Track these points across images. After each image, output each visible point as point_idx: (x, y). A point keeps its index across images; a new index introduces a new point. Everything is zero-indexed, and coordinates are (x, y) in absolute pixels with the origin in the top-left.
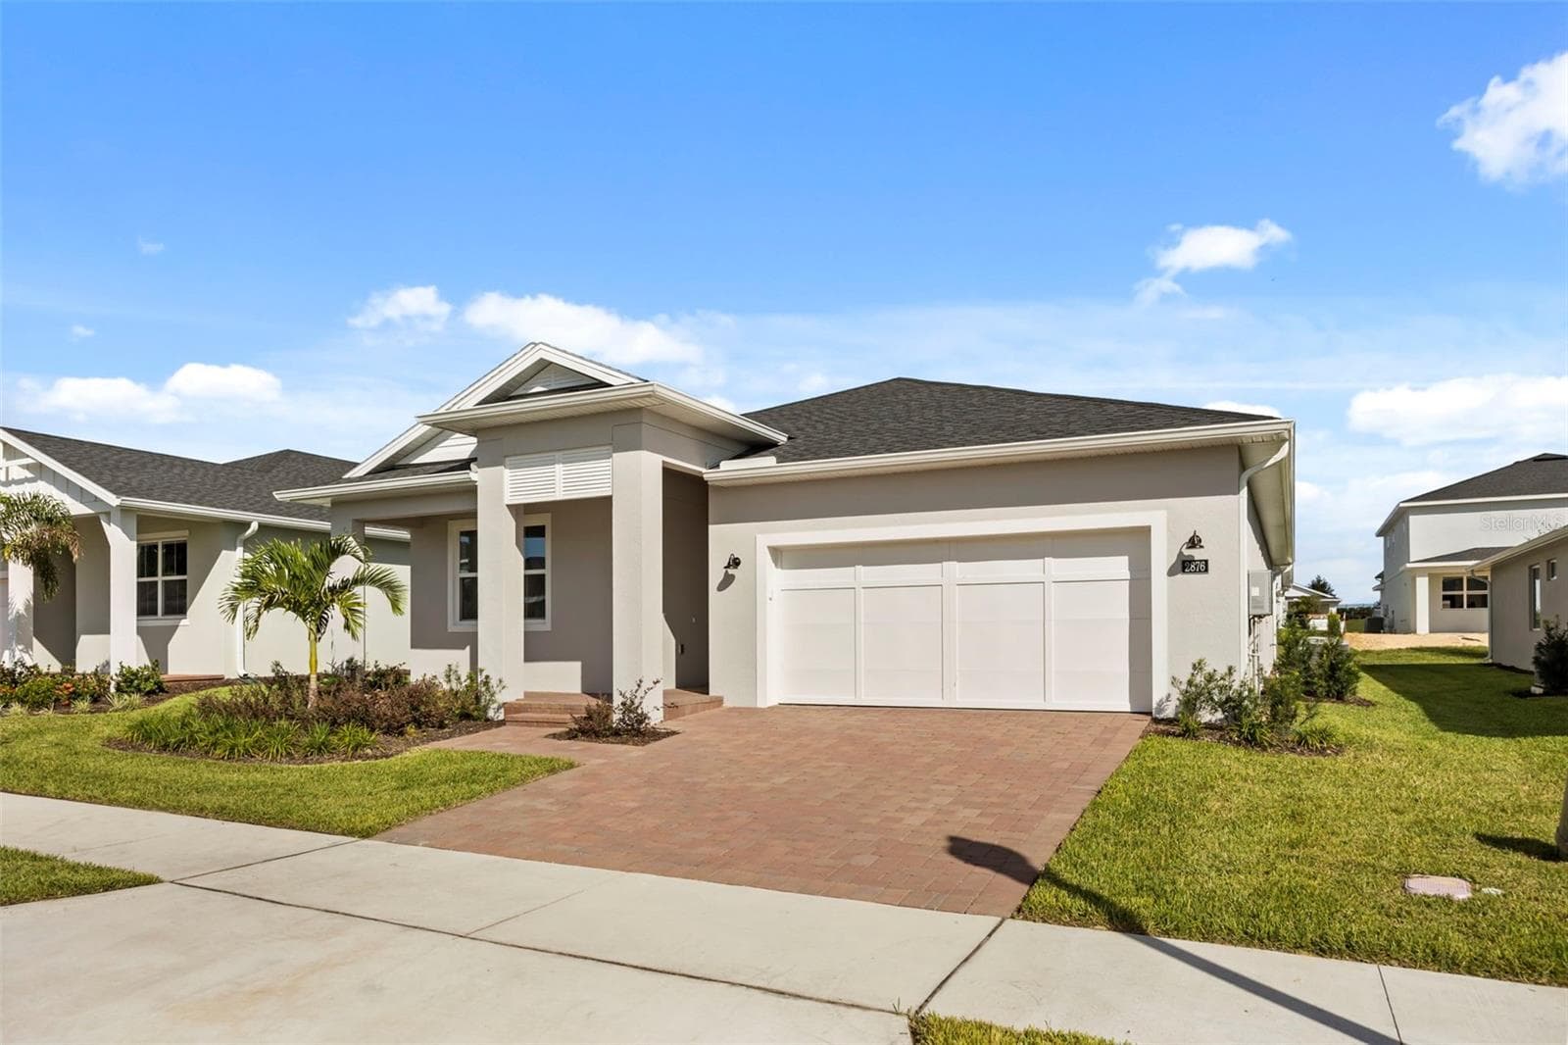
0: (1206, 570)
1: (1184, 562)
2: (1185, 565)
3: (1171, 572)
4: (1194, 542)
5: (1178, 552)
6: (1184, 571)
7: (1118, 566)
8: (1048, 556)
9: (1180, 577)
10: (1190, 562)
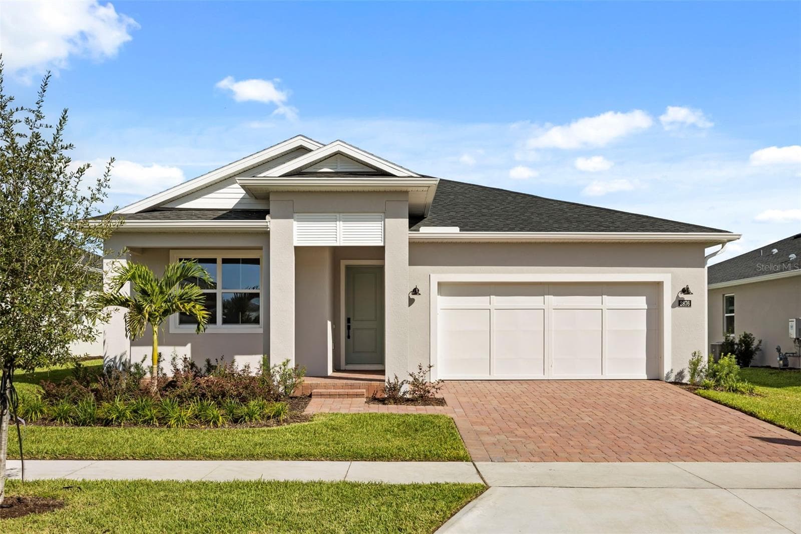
0: (690, 306)
1: (680, 301)
2: (680, 303)
3: (673, 306)
4: (686, 291)
5: (676, 295)
6: (679, 306)
7: (641, 302)
8: (605, 295)
9: (678, 308)
10: (683, 301)
